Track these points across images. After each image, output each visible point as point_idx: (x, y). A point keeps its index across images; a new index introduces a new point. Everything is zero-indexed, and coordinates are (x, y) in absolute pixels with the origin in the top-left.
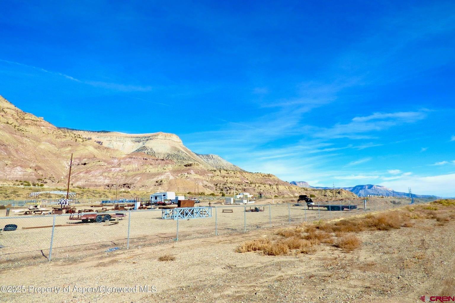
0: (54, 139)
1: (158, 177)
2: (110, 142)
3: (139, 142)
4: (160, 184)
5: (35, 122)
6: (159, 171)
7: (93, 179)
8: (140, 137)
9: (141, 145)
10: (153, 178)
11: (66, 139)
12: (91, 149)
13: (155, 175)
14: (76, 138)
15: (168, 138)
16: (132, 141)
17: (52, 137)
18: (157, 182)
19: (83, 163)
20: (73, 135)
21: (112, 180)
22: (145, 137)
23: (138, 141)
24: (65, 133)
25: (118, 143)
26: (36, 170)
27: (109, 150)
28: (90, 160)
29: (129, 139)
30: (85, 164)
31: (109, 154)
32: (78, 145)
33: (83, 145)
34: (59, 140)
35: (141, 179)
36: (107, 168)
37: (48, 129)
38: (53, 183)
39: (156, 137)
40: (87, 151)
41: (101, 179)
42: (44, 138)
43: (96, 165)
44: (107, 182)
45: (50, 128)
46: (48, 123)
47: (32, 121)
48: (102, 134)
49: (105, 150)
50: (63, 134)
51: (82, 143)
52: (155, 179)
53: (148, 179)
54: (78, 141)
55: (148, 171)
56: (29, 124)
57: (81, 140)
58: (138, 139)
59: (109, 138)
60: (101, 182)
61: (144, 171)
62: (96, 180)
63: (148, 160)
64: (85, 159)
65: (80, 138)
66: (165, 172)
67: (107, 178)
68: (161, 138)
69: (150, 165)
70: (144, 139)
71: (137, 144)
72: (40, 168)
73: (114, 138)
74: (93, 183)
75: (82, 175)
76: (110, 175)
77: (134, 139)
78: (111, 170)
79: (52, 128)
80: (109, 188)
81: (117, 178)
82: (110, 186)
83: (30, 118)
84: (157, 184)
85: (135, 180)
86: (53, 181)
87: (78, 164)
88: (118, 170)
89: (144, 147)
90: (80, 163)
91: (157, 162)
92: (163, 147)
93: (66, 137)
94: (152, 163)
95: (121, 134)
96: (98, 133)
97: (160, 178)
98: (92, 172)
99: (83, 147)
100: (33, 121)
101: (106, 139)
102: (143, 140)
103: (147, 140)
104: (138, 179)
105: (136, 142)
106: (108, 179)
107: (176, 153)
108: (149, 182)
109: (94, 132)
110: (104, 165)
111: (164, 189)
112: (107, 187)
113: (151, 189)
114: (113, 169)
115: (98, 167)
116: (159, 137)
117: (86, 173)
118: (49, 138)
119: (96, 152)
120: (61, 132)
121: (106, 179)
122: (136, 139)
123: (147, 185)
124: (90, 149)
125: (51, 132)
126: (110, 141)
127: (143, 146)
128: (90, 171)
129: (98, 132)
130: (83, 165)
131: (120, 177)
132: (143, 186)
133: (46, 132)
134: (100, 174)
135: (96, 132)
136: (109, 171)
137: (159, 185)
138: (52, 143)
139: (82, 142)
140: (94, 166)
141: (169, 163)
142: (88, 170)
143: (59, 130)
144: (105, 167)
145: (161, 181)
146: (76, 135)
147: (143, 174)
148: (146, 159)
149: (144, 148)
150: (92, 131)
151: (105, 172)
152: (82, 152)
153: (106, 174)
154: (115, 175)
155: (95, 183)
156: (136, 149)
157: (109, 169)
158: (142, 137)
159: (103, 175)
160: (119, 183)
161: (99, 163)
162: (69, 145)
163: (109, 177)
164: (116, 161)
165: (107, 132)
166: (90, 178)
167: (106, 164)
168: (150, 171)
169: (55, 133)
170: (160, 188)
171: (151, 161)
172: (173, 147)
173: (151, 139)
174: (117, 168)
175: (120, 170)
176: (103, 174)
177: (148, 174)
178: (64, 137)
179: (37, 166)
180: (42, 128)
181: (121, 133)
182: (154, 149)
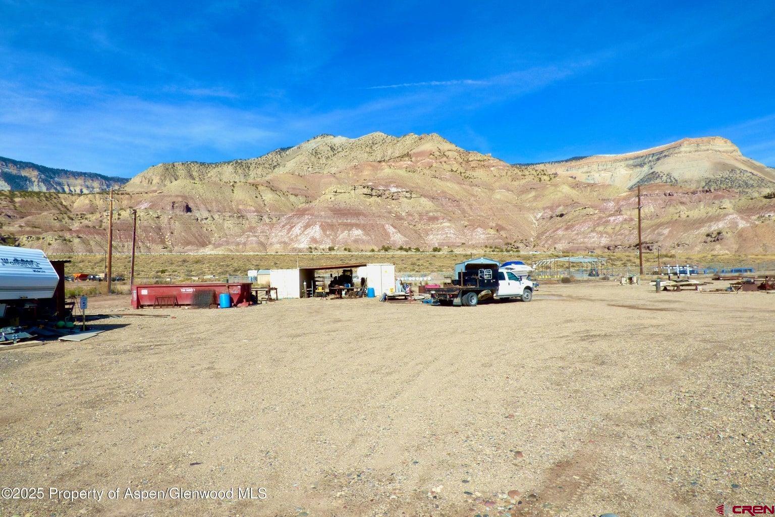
0: (509, 182)
1: (710, 226)
2: (589, 174)
3: (641, 165)
4: (718, 240)
5: (482, 163)
6: (710, 214)
7: (581, 239)
8: (642, 157)
9: (646, 169)
10: (698, 228)
11: (527, 180)
12: (566, 189)
13: (700, 222)
14: (539, 176)
15: (704, 148)
16: (628, 166)
17: (506, 181)
18: (708, 235)
19: (559, 214)
20: (534, 172)
21: (614, 238)
22: (653, 154)
23: (639, 165)
24: (523, 171)
25: (603, 174)
26: (497, 230)
27: (595, 187)
28: (569, 209)
29: (622, 163)
30: (562, 215)
31: (595, 194)
32: (544, 188)
33: (552, 185)
34: (516, 183)
35: (670, 232)
36: (600, 218)
37: (500, 169)
38: (528, 248)
39: (677, 151)
40: (560, 194)
41: (593, 238)
42: (497, 184)
43: (581, 214)
44: (605, 241)
45: (502, 168)
46: (498, 160)
47: (477, 162)
48: (573, 163)
49: (589, 189)
50: (520, 173)
51: (549, 183)
52: (704, 230)
53: (685, 231)
54: (543, 181)
55: (684, 216)
56: (476, 167)
57: (546, 177)
58: (639, 160)
59: (585, 169)
60: (594, 242)
61: (676, 217)
62: (586, 240)
63: (675, 195)
64: (561, 208)
65: (545, 174)
66: (726, 215)
67: (604, 235)
68: (688, 149)
69: (679, 204)
70: (650, 159)
71: (638, 169)
72: (502, 228)
73: (595, 167)
74: (582, 245)
75: (560, 232)
76: (609, 229)
77: (631, 162)
78: (608, 221)
79: (504, 166)
80: (610, 251)
81: (622, 234)
82: (611, 248)
83: (476, 158)
84: (709, 238)
85: (660, 234)
86: (527, 244)
87: (551, 217)
88: (621, 219)
89: (652, 173)
90: (554, 215)
91: (695, 197)
92: (693, 167)
93: (526, 177)
94: (684, 200)
95: (604, 157)
96: (567, 163)
97: (714, 227)
98: (577, 227)
99: (553, 188)
100: (479, 162)
101: (580, 171)
102: (650, 161)
103: (658, 159)
104: (666, 231)
105: (635, 166)
106: (606, 237)
107: (726, 174)
108: (691, 236)
109: (559, 162)
110: (595, 214)
111: (728, 249)
112: (606, 250)
113: (697, 249)
114: (612, 219)
115: (584, 218)
116: (683, 149)
117: (567, 229)
118: (503, 183)
119: (574, 193)
120: (517, 171)
121: (601, 236)
122: (634, 161)
123: (687, 242)
124: (564, 191)
125: (504, 173)
126: (587, 172)
127: (651, 171)
128: (573, 226)
129: (567, 161)
130: (558, 218)
131: (627, 232)
132: (678, 245)
133: (497, 175)
134: (590, 230)
135: (563, 161)
136: (604, 222)
137: (714, 241)
138: (508, 190)
139: (549, 180)
140: (577, 216)
141: (723, 197)
142: (569, 223)
143: (513, 169)
144: (596, 218)
145: (719, 233)
146: (538, 172)
147: (672, 223)
148: (670, 195)
149: (654, 175)
150: (556, 162)
151: (598, 225)
152: (553, 197)
153: (601, 229)
154: (617, 228)
155: (585, 245)
156: (637, 180)
157: (604, 220)
158: (648, 156)
159: (596, 231)
160: (627, 243)
161: (585, 211)
162: (531, 188)
163: (606, 233)
164: (611, 204)
165: (582, 158)
166: (575, 237)
167: (596, 212)
168: (688, 216)
169: (509, 173)
170: (718, 246)
171: (681, 197)
172: (719, 163)
173: (665, 156)
174: (618, 217)
175: (625, 220)
176: (596, 229)
177: (686, 221)
178: (523, 177)
179: (497, 225)
180: (492, 169)
181: (606, 155)
182: (675, 175)
